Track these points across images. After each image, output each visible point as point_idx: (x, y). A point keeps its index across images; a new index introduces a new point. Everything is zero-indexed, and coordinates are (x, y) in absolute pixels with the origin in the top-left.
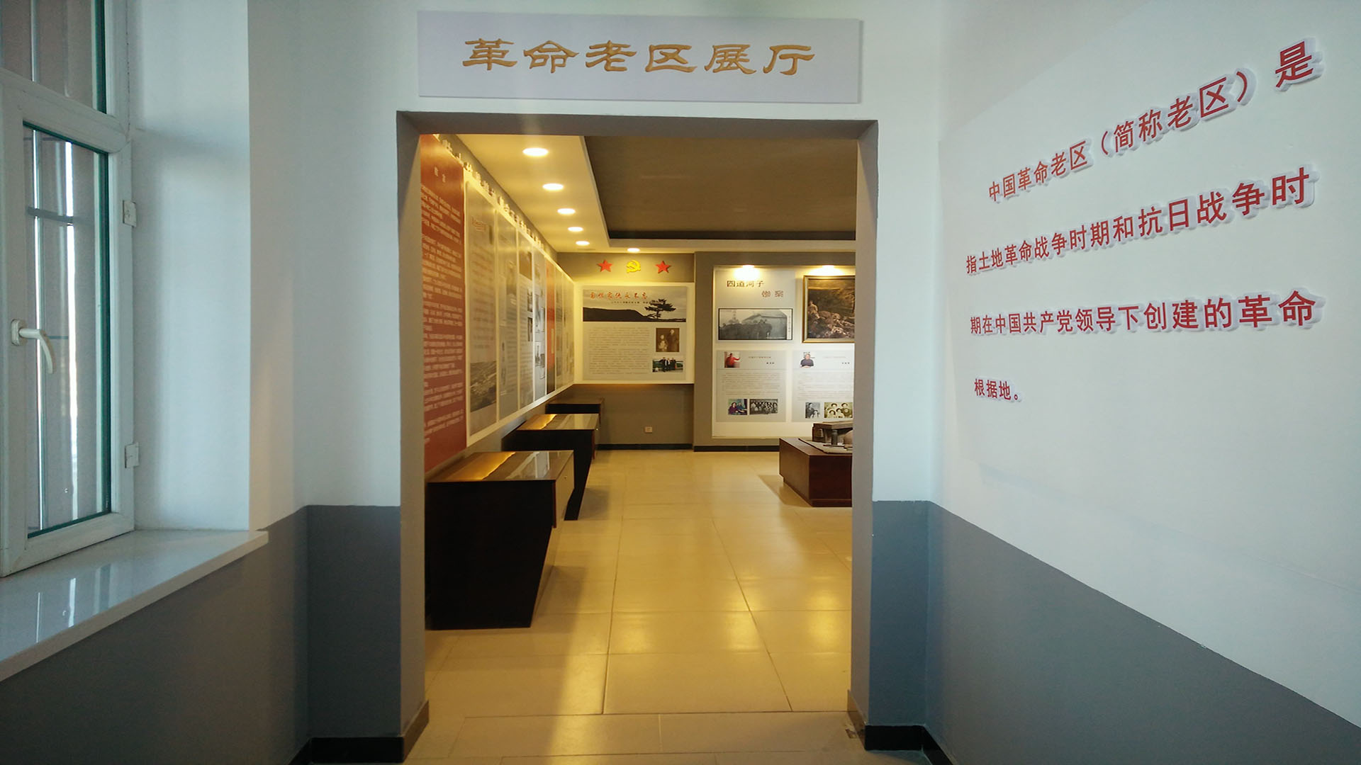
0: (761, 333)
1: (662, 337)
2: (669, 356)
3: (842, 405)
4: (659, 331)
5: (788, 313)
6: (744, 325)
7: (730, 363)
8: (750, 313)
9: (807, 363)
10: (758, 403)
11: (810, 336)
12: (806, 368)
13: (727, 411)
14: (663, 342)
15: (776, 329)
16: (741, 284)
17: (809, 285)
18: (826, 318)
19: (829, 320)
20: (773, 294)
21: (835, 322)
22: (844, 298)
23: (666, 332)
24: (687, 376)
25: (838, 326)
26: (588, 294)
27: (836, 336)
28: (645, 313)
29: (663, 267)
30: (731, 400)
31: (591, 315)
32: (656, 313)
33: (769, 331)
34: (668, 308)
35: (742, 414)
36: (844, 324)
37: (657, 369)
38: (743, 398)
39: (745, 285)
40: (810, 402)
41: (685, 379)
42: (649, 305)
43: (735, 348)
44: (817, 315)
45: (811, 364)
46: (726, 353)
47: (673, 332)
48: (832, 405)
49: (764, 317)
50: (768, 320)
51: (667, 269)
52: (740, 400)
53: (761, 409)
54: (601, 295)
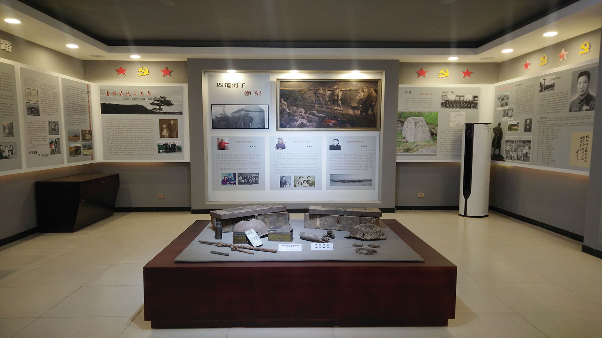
0: (245, 123)
1: (164, 126)
2: (170, 141)
3: (307, 178)
4: (162, 122)
5: (265, 108)
6: (232, 117)
7: (222, 146)
8: (236, 108)
9: (280, 146)
10: (244, 176)
11: (282, 126)
12: (280, 151)
13: (221, 183)
14: (165, 130)
15: (256, 121)
16: (228, 85)
17: (281, 86)
18: (294, 112)
19: (296, 114)
20: (253, 93)
21: (301, 115)
22: (307, 96)
23: (167, 122)
24: (185, 156)
25: (303, 118)
26: (104, 92)
27: (302, 125)
28: (150, 107)
29: (167, 72)
30: (223, 174)
31: (107, 109)
32: (158, 107)
33: (251, 122)
34: (168, 103)
35: (232, 184)
36: (308, 117)
37: (161, 151)
38: (232, 172)
39: (231, 86)
40: (283, 175)
41: (184, 159)
42: (152, 101)
43: (225, 134)
44: (287, 110)
45: (283, 147)
46: (218, 139)
47: (172, 122)
48: (300, 178)
49: (247, 111)
50: (250, 113)
51: (169, 73)
52: (230, 175)
53: (246, 181)
54: (114, 93)
